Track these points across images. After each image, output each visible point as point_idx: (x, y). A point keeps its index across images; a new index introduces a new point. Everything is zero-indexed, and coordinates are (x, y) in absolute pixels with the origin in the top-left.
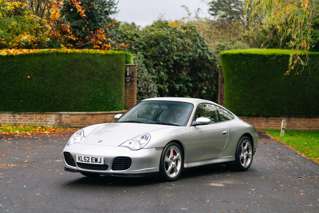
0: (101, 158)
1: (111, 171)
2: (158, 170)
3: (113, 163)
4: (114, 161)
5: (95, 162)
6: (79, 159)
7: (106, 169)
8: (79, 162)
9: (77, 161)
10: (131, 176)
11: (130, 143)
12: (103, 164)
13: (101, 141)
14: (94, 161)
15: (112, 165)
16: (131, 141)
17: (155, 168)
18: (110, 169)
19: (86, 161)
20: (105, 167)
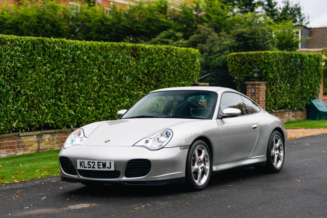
0: (110, 163)
1: (125, 178)
2: (184, 175)
3: (127, 168)
4: (127, 165)
5: (102, 168)
6: (81, 164)
7: (118, 177)
8: (81, 168)
9: (79, 167)
10: (151, 184)
11: (147, 142)
12: (114, 170)
13: (109, 141)
14: (101, 166)
15: (126, 171)
16: (148, 139)
17: (180, 173)
18: (122, 177)
19: (90, 168)
20: (116, 174)
